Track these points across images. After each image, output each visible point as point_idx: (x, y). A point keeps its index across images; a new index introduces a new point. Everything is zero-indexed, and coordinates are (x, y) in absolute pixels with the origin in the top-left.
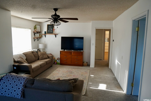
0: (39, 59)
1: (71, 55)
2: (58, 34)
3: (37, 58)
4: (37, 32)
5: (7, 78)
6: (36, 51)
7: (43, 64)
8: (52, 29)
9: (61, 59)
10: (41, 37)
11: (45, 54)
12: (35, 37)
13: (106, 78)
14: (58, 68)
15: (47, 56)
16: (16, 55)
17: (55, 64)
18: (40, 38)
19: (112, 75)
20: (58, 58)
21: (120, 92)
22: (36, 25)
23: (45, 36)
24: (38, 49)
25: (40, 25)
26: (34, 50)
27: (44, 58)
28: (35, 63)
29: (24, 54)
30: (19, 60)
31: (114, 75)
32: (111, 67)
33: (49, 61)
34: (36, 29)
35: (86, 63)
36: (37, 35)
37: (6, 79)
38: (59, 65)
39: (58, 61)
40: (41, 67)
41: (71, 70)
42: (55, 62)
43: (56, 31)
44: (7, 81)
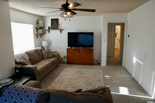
0: (43, 59)
1: (79, 53)
2: (63, 30)
3: (42, 57)
4: (40, 27)
5: (10, 93)
6: (40, 49)
7: (49, 64)
8: (56, 24)
9: (68, 57)
10: (45, 33)
11: (50, 53)
12: (38, 34)
13: (123, 78)
14: (65, 67)
15: (52, 55)
16: (17, 56)
17: (61, 63)
18: (43, 34)
19: (129, 75)
20: (65, 57)
21: (146, 98)
22: (38, 20)
23: (49, 32)
24: (42, 47)
25: (43, 20)
26: (38, 48)
27: (49, 57)
28: (40, 64)
29: (26, 53)
30: (21, 61)
31: (131, 75)
32: (124, 66)
33: (55, 60)
34: (38, 24)
35: (96, 61)
36: (40, 31)
37: (8, 94)
38: (66, 65)
39: (65, 60)
40: (47, 69)
41: (81, 70)
42: (61, 61)
43: (61, 26)
44: (10, 97)
